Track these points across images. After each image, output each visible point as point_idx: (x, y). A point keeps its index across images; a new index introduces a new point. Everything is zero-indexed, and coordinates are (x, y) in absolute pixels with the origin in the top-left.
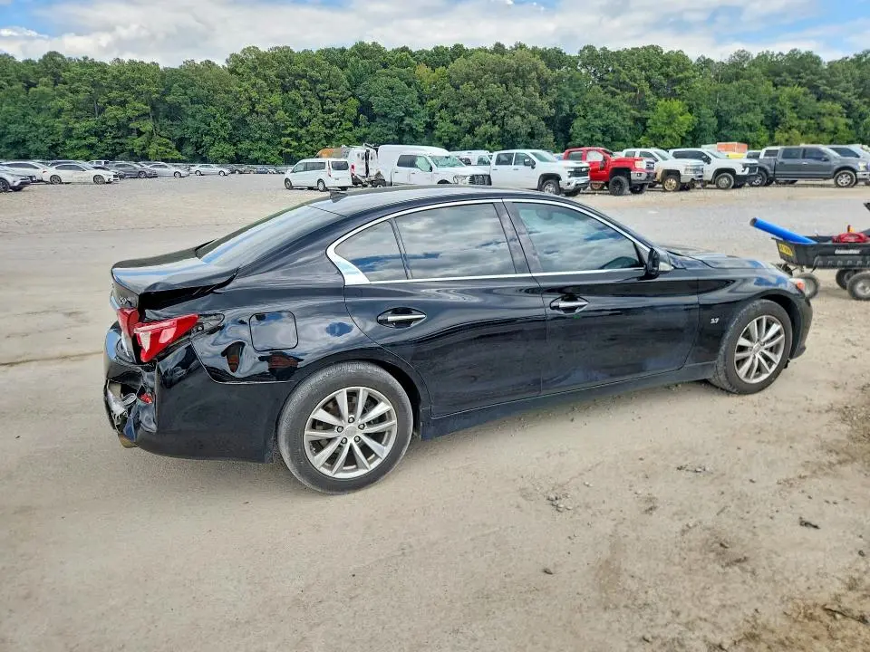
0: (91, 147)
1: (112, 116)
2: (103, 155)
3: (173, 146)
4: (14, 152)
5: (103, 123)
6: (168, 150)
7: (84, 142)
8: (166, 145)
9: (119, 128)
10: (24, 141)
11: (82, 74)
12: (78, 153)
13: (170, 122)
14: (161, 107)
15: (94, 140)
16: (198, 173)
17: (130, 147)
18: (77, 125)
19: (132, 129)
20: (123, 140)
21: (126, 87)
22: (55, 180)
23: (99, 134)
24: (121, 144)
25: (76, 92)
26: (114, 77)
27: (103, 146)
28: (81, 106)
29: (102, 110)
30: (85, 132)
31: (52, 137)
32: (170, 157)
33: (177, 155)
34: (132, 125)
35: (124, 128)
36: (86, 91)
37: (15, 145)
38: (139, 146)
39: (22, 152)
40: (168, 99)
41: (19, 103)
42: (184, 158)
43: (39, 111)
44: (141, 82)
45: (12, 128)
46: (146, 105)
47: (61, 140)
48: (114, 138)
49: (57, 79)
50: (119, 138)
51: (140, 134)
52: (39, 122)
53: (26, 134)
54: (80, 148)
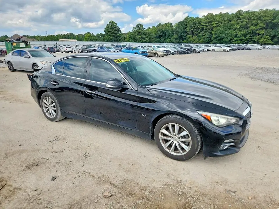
0: (241, 40)
1: (251, 29)
2: (244, 42)
3: (270, 38)
4: (219, 42)
5: (248, 32)
6: (267, 40)
7: (240, 38)
8: (267, 38)
9: (252, 33)
10: (223, 39)
11: (246, 16)
12: (237, 42)
13: (272, 30)
14: (270, 25)
15: (243, 37)
16: (268, 49)
17: (254, 40)
18: (239, 33)
19: (257, 33)
20: (253, 37)
21: (259, 19)
22: (213, 50)
23: (245, 36)
24: (251, 39)
25: (242, 22)
26: (257, 16)
27: (245, 39)
28: (242, 27)
29: (249, 27)
30: (241, 35)
31: (231, 37)
32: (267, 42)
33: (271, 42)
34: (257, 32)
35: (254, 33)
36: (246, 21)
37: (220, 40)
38: (257, 39)
39: (221, 42)
40: (273, 22)
41: (225, 27)
42: (273, 43)
43: (230, 29)
44: (265, 16)
45: (221, 35)
46: (265, 24)
47: (233, 38)
48: (250, 36)
49: (238, 18)
50: (251, 36)
51: (259, 34)
52: (228, 33)
53: (224, 36)
54: (238, 40)
